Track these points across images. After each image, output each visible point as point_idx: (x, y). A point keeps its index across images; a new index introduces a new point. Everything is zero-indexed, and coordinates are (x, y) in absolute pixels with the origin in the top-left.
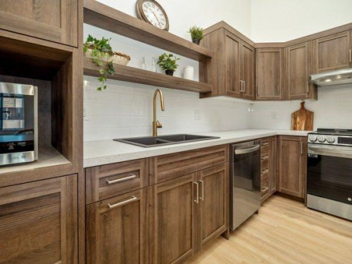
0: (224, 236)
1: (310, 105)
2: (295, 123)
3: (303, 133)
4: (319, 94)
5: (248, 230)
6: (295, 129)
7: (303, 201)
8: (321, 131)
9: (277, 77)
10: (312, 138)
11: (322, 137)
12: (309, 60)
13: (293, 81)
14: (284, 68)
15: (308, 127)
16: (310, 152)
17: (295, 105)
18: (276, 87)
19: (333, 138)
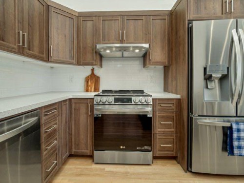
1: (98, 72)
2: (87, 86)
4: (104, 63)
6: (87, 91)
12: (96, 32)
13: (85, 48)
15: (96, 89)
16: (95, 112)
17: (86, 71)
19: (111, 99)
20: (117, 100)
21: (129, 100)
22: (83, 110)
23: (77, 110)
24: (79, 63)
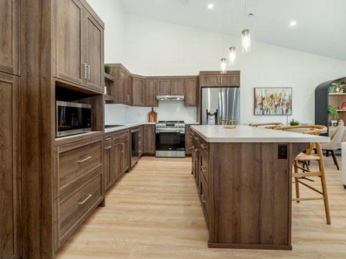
0: (127, 172)
1: (156, 110)
2: (149, 118)
3: (153, 123)
4: (160, 104)
5: (136, 168)
6: (149, 121)
7: (154, 155)
8: (160, 122)
9: (142, 94)
10: (157, 125)
11: (161, 124)
12: (155, 87)
13: (149, 97)
14: (145, 90)
15: (155, 120)
16: (157, 131)
17: (149, 109)
18: (142, 99)
19: (164, 124)
20: (167, 125)
21: (173, 125)
22: (150, 131)
23: (147, 130)
24: (145, 106)
